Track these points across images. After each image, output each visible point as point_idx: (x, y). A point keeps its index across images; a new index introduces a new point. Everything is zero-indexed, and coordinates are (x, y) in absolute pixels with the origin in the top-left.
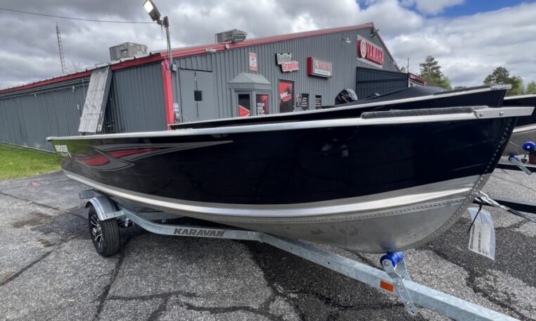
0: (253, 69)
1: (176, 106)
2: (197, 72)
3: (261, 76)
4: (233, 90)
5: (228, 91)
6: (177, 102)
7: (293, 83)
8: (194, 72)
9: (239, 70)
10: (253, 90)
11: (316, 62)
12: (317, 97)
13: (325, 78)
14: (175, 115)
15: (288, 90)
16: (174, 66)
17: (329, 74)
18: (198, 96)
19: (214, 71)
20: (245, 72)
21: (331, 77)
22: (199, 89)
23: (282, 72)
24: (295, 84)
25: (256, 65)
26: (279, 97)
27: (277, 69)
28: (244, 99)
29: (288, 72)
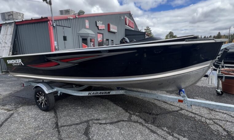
0: (87, 28)
1: (56, 43)
2: (64, 27)
3: (90, 30)
4: (80, 36)
5: (78, 36)
6: (56, 41)
8: (63, 27)
9: (82, 28)
10: (88, 37)
11: (111, 26)
12: (112, 40)
13: (114, 33)
14: (55, 47)
16: (54, 24)
17: (116, 31)
18: (65, 38)
19: (71, 27)
20: (84, 28)
21: (117, 32)
22: (65, 36)
23: (99, 29)
24: (104, 35)
25: (88, 26)
26: (98, 40)
27: (96, 28)
28: (85, 40)
29: (101, 29)
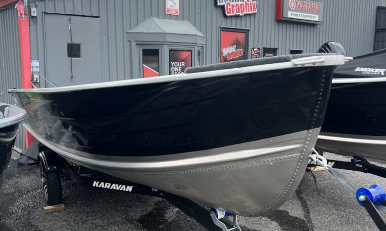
0: (173, 13)
1: (35, 65)
2: (72, 17)
4: (134, 44)
5: (127, 44)
6: (38, 59)
8: (68, 17)
9: (147, 14)
11: (290, 2)
13: (311, 25)
15: (237, 44)
18: (74, 50)
19: (103, 17)
20: (158, 17)
21: (320, 23)
22: (75, 41)
24: (251, 34)
26: (221, 53)
27: (217, 13)
29: (237, 16)
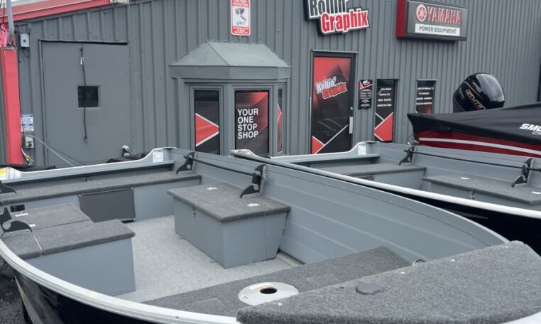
0: (241, 33)
1: (28, 122)
3: (262, 46)
4: (181, 83)
5: (170, 83)
6: (31, 112)
7: (352, 57)
8: (79, 46)
10: (227, 80)
12: (425, 84)
14: (23, 139)
15: (338, 75)
16: (24, 37)
18: (88, 96)
19: (133, 43)
20: (219, 39)
22: (90, 83)
26: (313, 90)
28: (207, 99)
29: (338, 34)
